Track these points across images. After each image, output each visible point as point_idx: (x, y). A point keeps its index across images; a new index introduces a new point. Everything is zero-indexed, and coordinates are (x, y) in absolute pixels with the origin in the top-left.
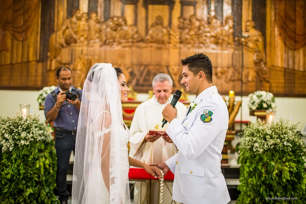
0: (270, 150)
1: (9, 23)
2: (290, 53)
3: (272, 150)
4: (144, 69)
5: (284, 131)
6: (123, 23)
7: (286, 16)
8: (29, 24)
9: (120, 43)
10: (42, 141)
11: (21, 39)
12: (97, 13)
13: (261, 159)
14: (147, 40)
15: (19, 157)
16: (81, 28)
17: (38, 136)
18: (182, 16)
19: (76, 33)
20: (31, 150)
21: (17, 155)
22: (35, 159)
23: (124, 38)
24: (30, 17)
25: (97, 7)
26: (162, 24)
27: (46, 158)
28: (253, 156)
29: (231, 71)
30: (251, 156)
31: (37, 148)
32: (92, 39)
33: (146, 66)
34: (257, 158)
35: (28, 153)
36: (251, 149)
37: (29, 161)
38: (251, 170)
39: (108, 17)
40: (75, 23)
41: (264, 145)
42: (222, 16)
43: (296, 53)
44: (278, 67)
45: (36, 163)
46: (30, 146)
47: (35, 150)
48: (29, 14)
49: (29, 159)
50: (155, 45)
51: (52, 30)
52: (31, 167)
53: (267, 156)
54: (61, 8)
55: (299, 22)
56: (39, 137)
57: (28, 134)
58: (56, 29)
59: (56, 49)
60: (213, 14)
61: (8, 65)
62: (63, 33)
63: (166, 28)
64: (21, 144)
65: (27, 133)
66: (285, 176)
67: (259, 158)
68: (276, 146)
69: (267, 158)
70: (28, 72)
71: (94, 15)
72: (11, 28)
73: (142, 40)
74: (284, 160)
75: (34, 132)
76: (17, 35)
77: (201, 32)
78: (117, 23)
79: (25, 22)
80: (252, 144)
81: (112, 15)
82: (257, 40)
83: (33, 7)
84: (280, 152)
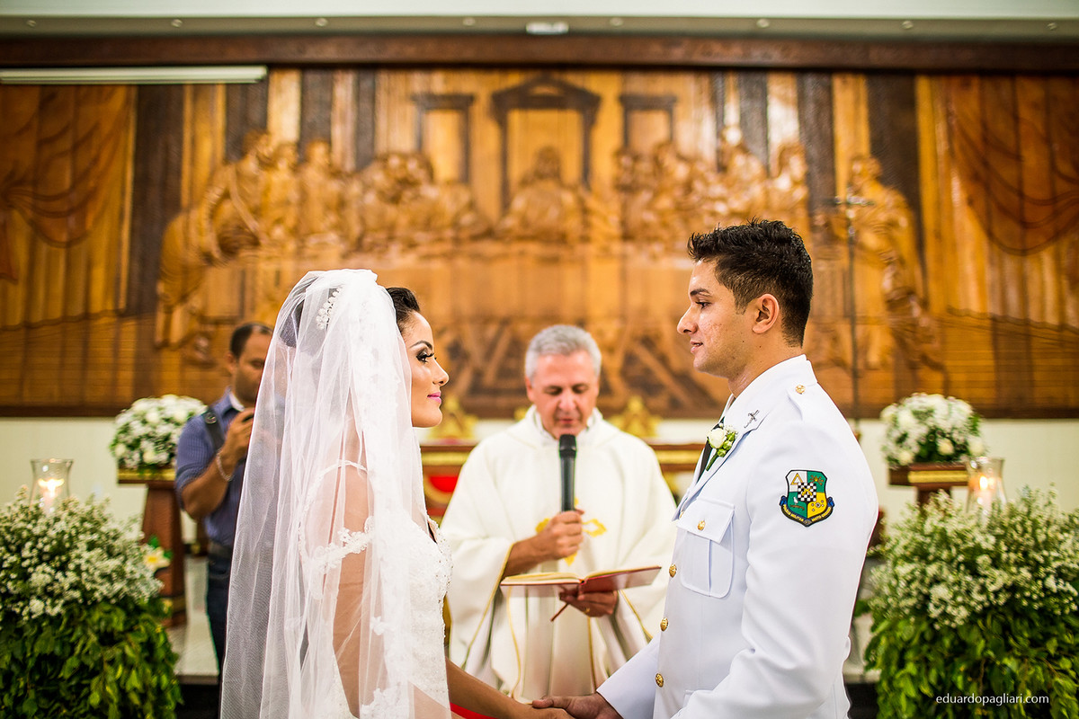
0: (994, 612)
1: (21, 182)
2: (1010, 265)
3: (1000, 610)
4: (499, 334)
5: (1041, 538)
6: (421, 175)
7: (985, 140)
8: (91, 184)
9: (411, 245)
10: (114, 601)
11: (64, 237)
12: (328, 141)
13: (961, 648)
14: (508, 231)
15: (23, 666)
16: (275, 195)
17: (99, 580)
18: (626, 147)
19: (257, 212)
20: (71, 635)
21: (14, 659)
22: (87, 673)
23: (427, 225)
24: (96, 161)
25: (329, 122)
26: (556, 175)
27: (129, 667)
28: (928, 636)
30: (922, 635)
31: (96, 628)
32: (312, 232)
33: (505, 322)
34: (947, 642)
35: (58, 650)
36: (921, 611)
37: (62, 679)
38: (926, 690)
39: (367, 155)
40: (255, 180)
41: (968, 592)
42: (766, 142)
43: (1030, 264)
44: (968, 313)
45: (89, 685)
46: (65, 620)
47: (88, 637)
48: (93, 152)
49: (61, 675)
50: (534, 249)
51: (172, 205)
52: (67, 705)
53: (984, 637)
54: (203, 128)
55: (1033, 158)
56: (101, 584)
57: (59, 575)
58: (185, 199)
59: (186, 270)
60: (734, 136)
61: (16, 329)
62: (213, 214)
63: (573, 189)
64: (30, 614)
65: (57, 569)
66: (1065, 713)
67: (952, 643)
68: (1018, 596)
69: (987, 642)
70: (85, 354)
71: (318, 152)
72: (29, 200)
73: (489, 234)
74: (1052, 651)
75: (84, 567)
76: (48, 222)
77: (694, 198)
78: (399, 175)
79: (79, 178)
80: (925, 590)
81: (382, 147)
82: (892, 224)
83: (107, 127)
84: (1035, 616)
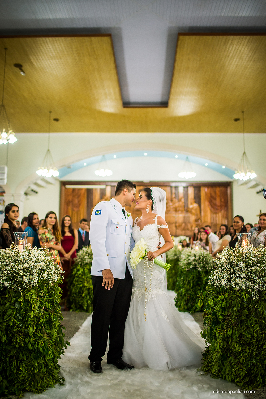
7: (211, 197)
11: (76, 210)
24: (81, 199)
29: (183, 225)
42: (178, 197)
43: (217, 215)
51: (92, 205)
54: (96, 194)
55: (218, 199)
60: (174, 196)
72: (71, 205)
76: (74, 208)
79: (79, 202)
83: (82, 194)
